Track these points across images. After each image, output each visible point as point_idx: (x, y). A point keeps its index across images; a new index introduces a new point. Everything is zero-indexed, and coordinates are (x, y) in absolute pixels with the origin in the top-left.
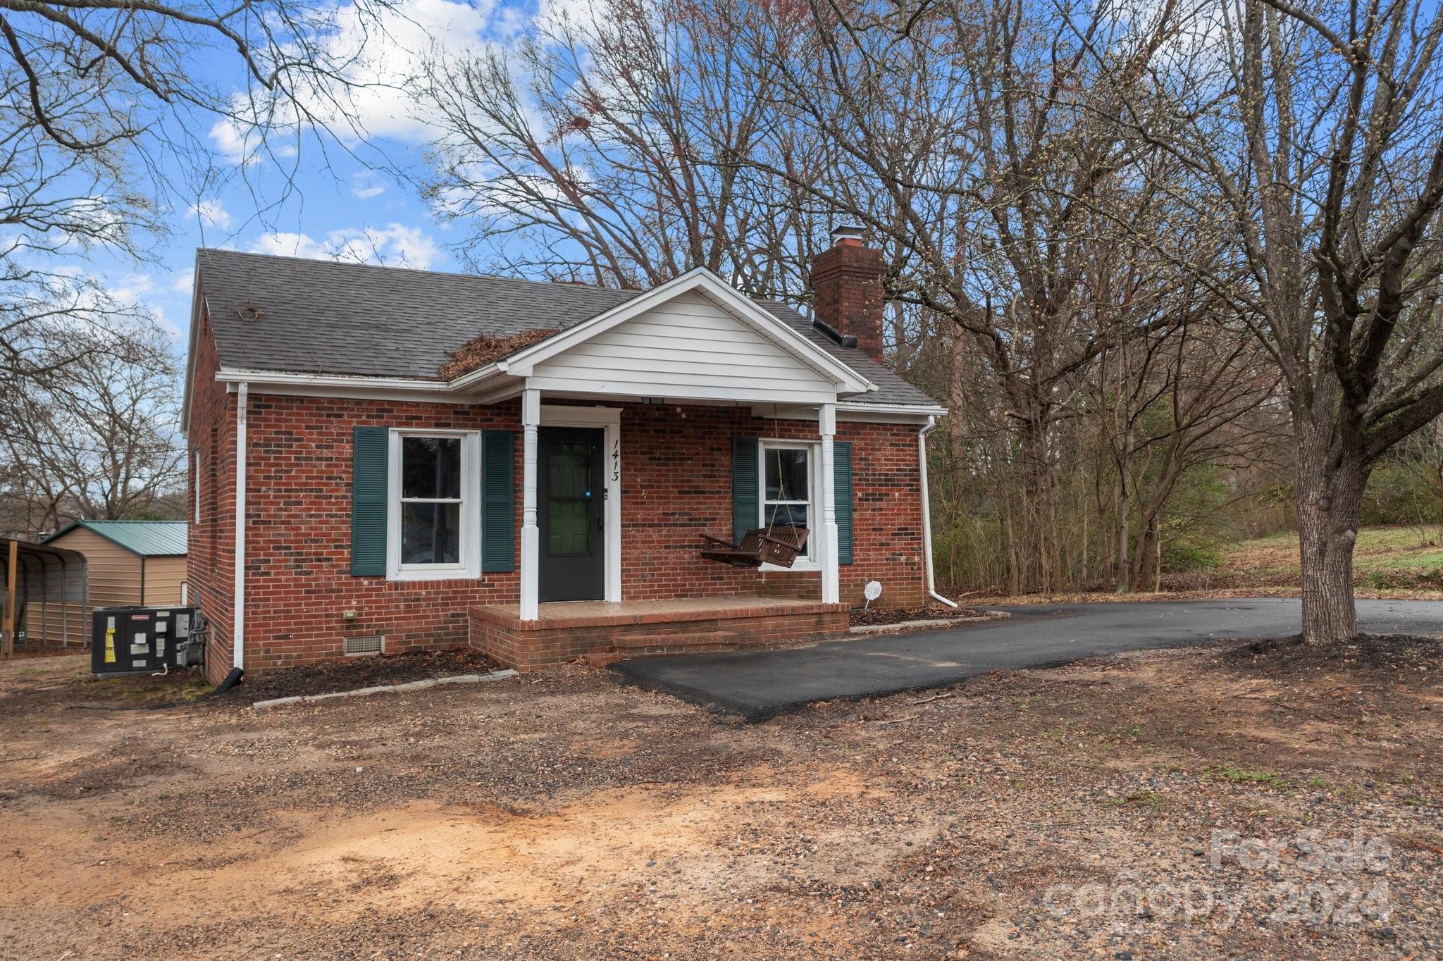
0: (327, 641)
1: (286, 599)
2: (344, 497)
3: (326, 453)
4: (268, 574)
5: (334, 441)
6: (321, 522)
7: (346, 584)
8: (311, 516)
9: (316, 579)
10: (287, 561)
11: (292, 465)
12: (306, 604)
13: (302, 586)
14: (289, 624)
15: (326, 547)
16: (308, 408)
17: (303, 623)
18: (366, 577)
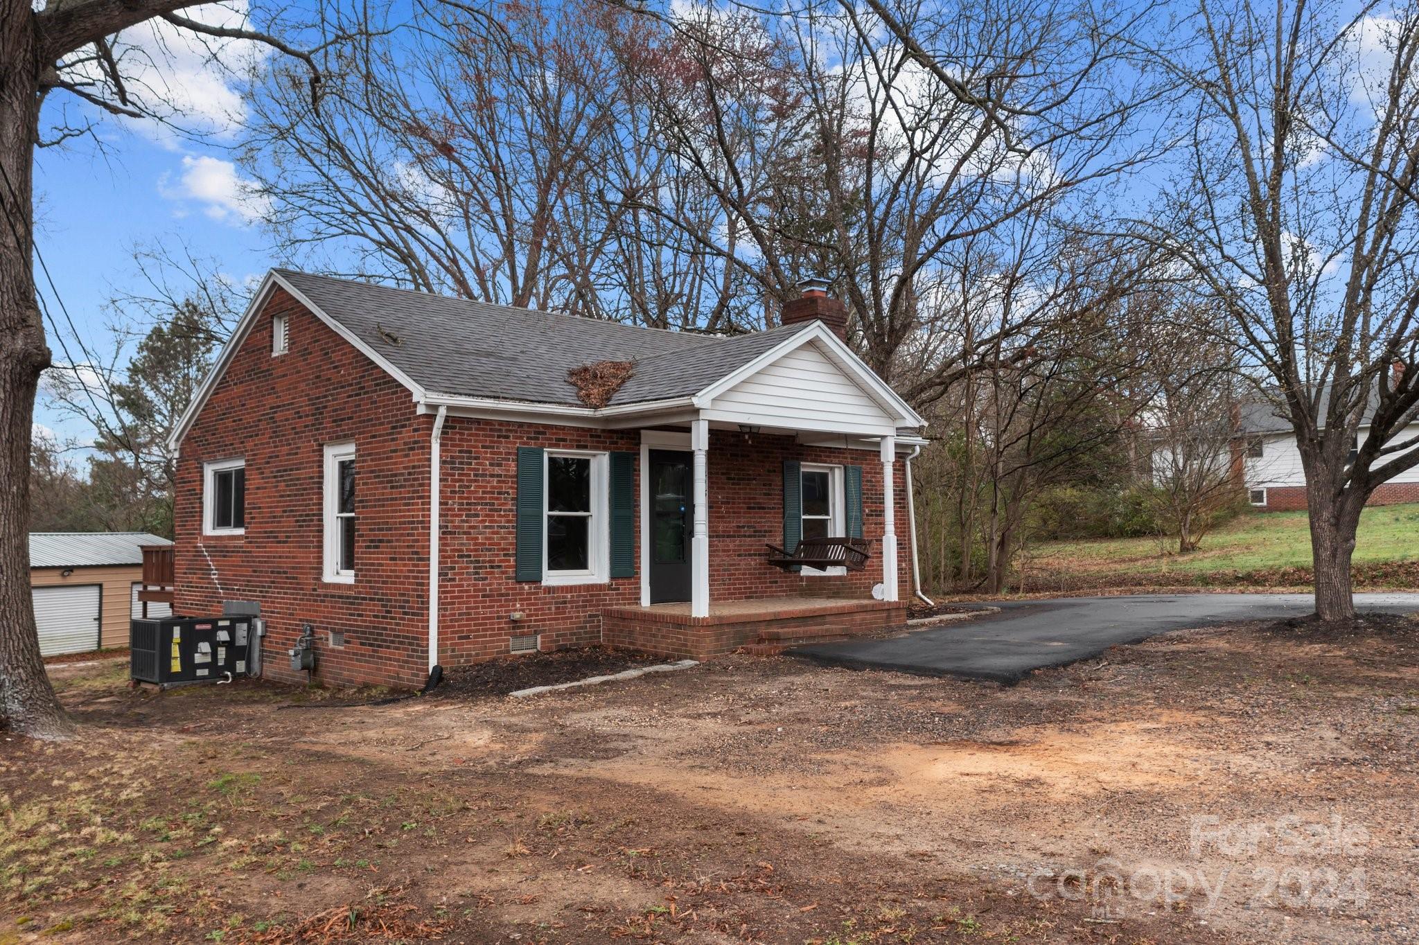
0: (498, 641)
1: (467, 603)
2: (511, 510)
3: (497, 470)
4: (454, 580)
5: (504, 459)
6: (493, 533)
7: (512, 589)
8: (486, 527)
9: (490, 585)
10: (468, 568)
11: (471, 481)
12: (483, 607)
13: (479, 590)
14: (469, 625)
15: (498, 555)
16: (484, 430)
17: (481, 625)
18: (527, 582)
